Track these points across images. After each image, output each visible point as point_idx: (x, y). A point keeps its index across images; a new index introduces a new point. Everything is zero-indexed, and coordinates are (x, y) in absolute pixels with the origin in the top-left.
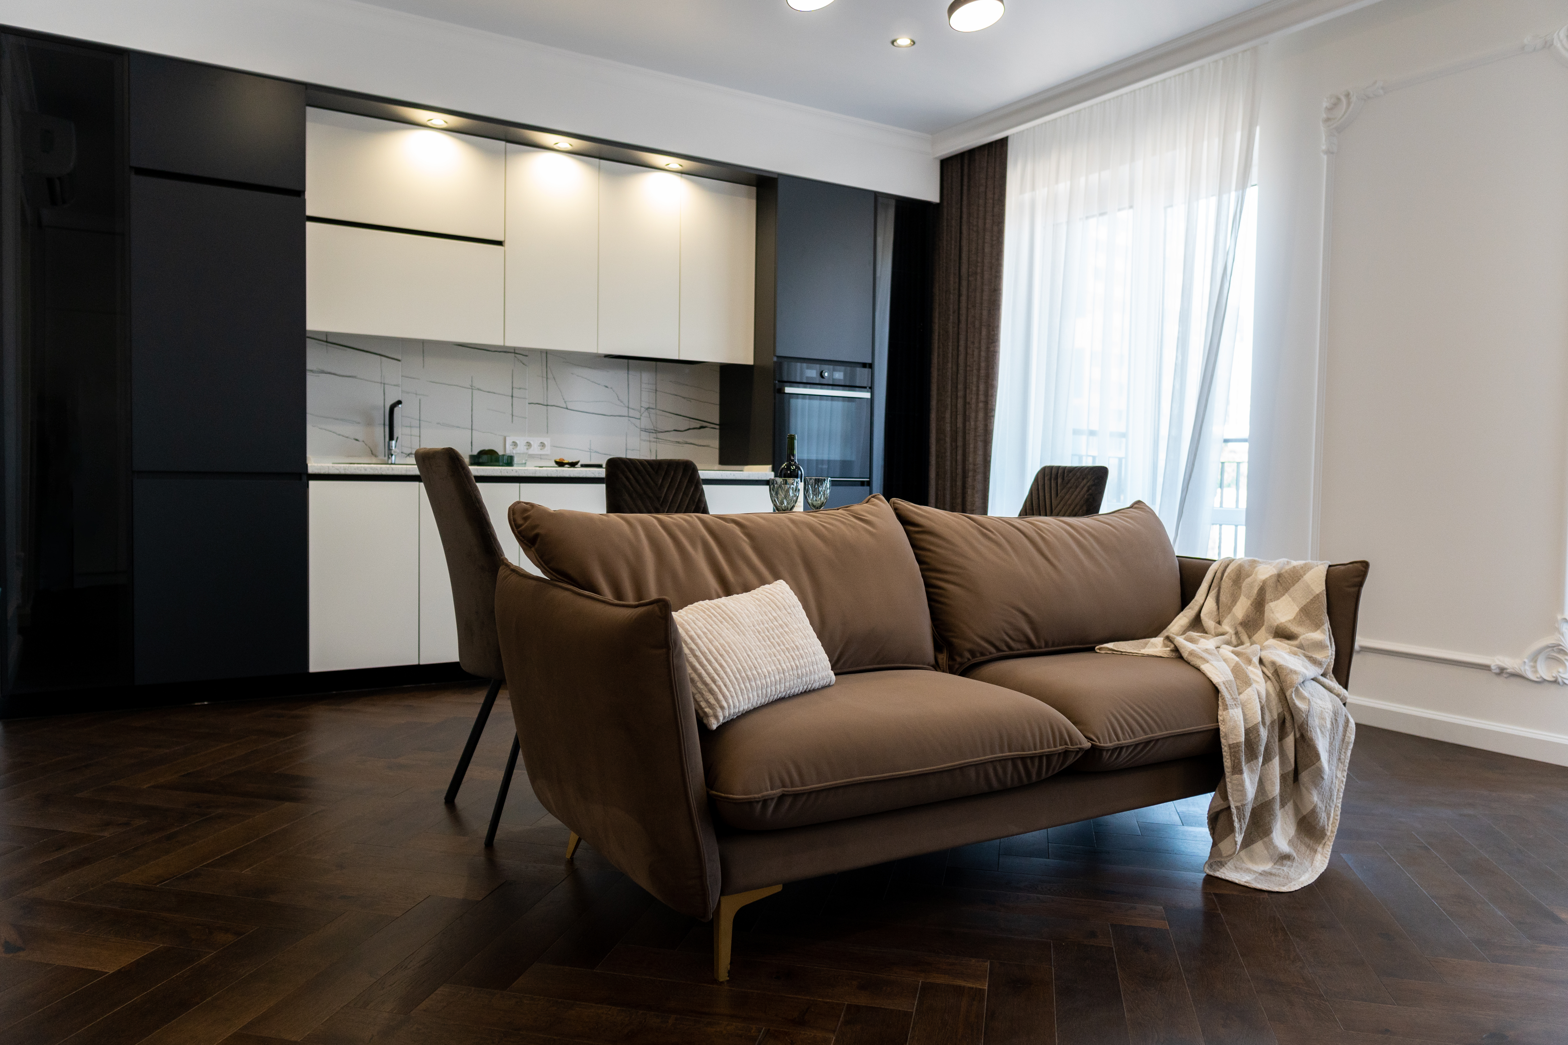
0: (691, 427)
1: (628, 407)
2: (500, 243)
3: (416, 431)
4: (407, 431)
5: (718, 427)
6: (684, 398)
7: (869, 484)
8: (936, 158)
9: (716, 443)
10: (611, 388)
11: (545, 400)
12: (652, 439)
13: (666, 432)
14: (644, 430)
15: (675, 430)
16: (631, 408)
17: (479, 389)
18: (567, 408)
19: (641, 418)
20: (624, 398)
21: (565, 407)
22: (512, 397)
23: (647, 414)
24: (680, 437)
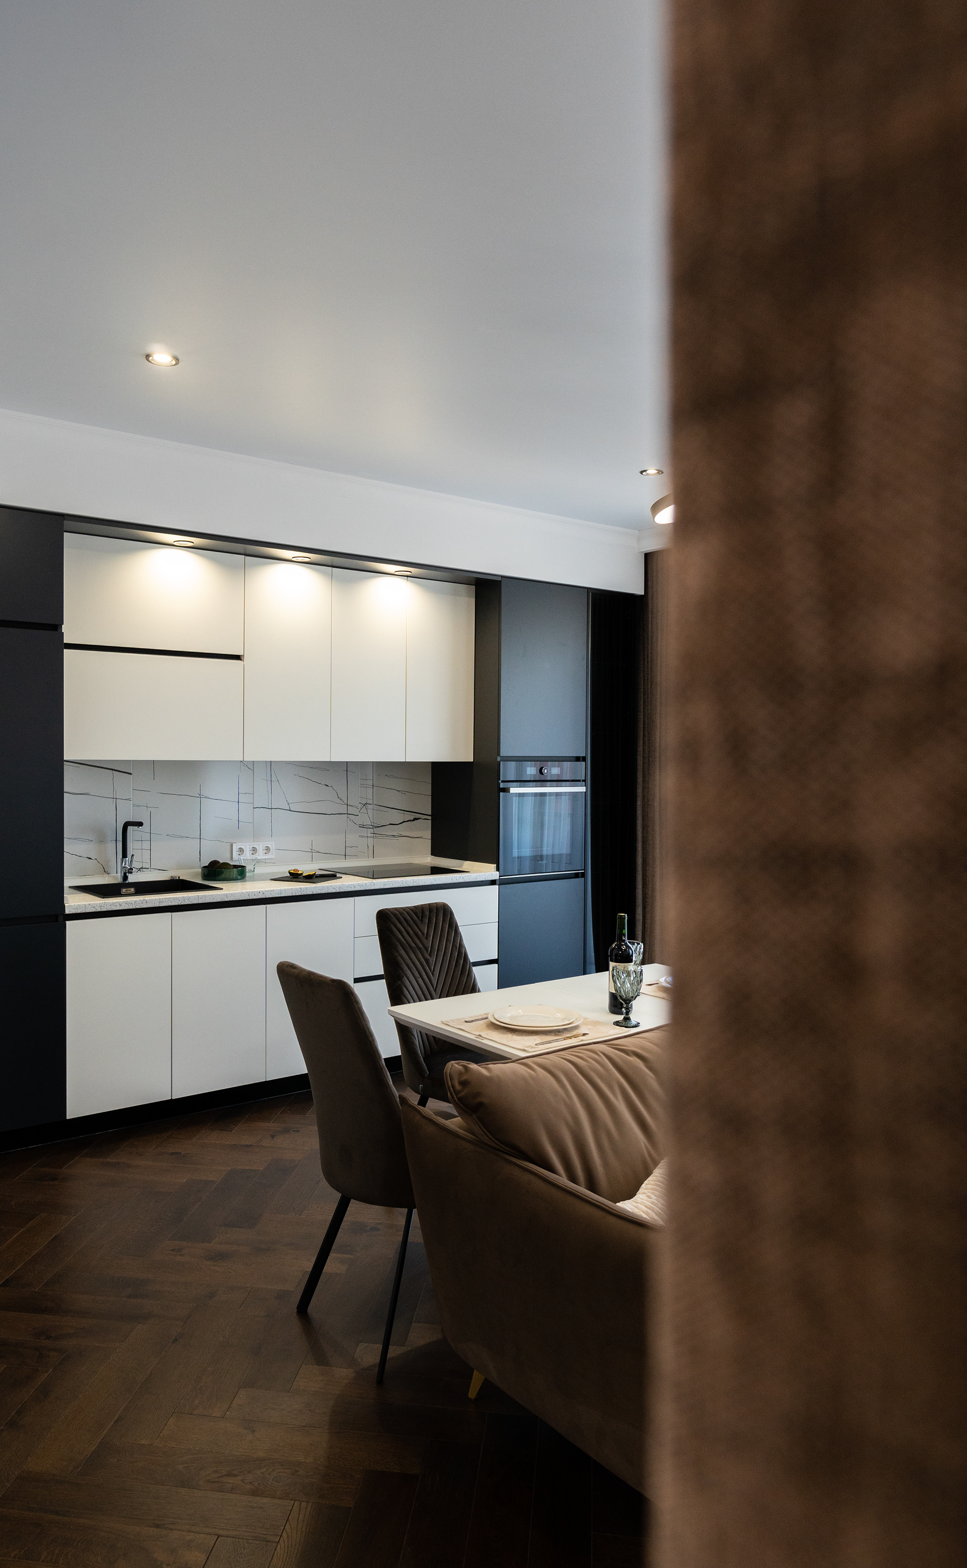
0: (405, 820)
1: (347, 805)
2: (238, 658)
3: (146, 845)
4: (138, 845)
5: (430, 818)
6: (399, 791)
7: (583, 875)
8: (642, 552)
9: (428, 834)
10: (332, 786)
11: (270, 804)
12: (369, 835)
13: (382, 826)
14: (362, 826)
15: (390, 824)
16: (350, 806)
17: (206, 797)
18: (290, 810)
19: (359, 814)
20: (343, 796)
21: (288, 809)
22: (238, 802)
23: (364, 810)
24: (395, 831)
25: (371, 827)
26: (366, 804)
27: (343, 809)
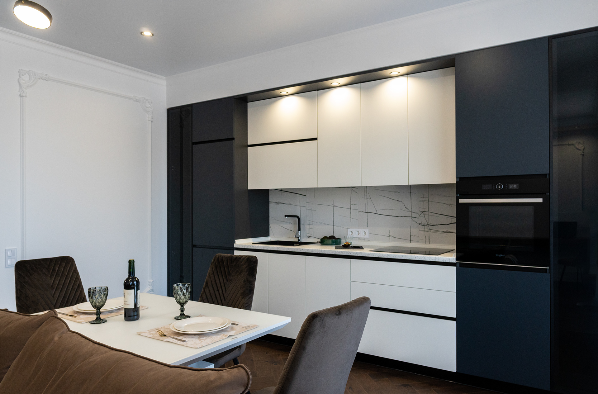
1: (411, 212)
2: (316, 139)
3: (311, 227)
4: (308, 226)
10: (400, 202)
11: (366, 210)
12: (426, 230)
13: (435, 225)
14: (421, 225)
15: (441, 224)
16: (413, 212)
17: (336, 206)
18: (377, 214)
19: (419, 217)
20: (409, 207)
21: (376, 213)
22: (351, 209)
23: (422, 215)
24: (444, 228)
25: (427, 225)
26: (424, 211)
27: (409, 214)
